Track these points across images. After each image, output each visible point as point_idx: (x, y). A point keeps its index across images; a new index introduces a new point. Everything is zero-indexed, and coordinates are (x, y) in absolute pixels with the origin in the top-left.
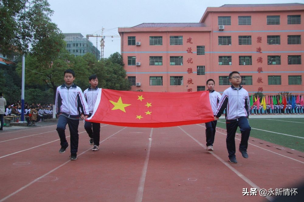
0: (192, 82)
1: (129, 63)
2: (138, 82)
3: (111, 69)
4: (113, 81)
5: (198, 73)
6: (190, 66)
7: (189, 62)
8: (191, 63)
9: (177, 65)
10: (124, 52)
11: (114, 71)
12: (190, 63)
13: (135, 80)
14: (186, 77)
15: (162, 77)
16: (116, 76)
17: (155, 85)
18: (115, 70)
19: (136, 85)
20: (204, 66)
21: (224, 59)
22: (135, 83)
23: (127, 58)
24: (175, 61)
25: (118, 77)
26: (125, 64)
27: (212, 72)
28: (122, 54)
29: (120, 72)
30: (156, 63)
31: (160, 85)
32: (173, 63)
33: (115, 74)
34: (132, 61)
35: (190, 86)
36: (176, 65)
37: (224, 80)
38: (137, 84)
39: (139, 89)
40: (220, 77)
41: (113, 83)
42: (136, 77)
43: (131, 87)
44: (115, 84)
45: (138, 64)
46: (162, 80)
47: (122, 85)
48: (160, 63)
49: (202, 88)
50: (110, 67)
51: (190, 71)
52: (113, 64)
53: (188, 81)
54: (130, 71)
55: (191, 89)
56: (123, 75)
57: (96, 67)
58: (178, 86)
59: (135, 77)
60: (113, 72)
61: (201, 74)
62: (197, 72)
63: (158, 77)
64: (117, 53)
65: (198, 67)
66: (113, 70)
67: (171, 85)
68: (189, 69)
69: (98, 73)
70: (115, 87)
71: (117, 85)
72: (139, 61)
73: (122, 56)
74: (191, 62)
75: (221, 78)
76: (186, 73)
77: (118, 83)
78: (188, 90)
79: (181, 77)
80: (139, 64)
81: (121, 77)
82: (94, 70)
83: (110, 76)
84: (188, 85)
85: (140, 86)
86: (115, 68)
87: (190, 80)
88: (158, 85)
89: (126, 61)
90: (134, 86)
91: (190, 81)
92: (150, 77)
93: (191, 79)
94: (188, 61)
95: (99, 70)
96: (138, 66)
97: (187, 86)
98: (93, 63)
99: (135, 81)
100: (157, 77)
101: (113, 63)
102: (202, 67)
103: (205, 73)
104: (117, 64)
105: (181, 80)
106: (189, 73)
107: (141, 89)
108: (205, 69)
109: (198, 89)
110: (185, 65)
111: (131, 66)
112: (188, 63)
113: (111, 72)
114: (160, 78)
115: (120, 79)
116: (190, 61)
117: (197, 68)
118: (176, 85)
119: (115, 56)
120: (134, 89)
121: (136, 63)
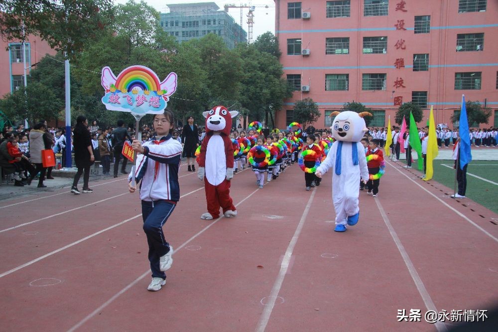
0: (403, 85)
1: (290, 52)
2: (305, 84)
3: (255, 63)
4: (258, 83)
5: (414, 67)
6: (399, 54)
7: (399, 46)
8: (403, 49)
9: (377, 52)
10: (280, 32)
11: (259, 65)
12: (400, 49)
13: (300, 80)
14: (393, 74)
15: (347, 76)
16: (263, 75)
17: (335, 90)
18: (262, 65)
19: (302, 90)
20: (428, 55)
21: (467, 40)
22: (300, 86)
23: (286, 41)
24: (372, 46)
25: (267, 76)
26: (281, 53)
27: (442, 66)
28: (278, 34)
29: (271, 68)
30: (338, 51)
31: (344, 89)
32: (369, 50)
33: (263, 70)
34: (294, 47)
35: (399, 92)
36: (373, 52)
37: (464, 79)
38: (303, 87)
39: (306, 97)
40: (456, 74)
41: (257, 87)
42: (302, 76)
43: (293, 93)
44: (261, 89)
45: (306, 52)
46: (348, 80)
47: (274, 90)
48: (345, 51)
49: (421, 95)
50: (254, 59)
51: (400, 63)
52: (259, 53)
53: (395, 82)
54: (290, 65)
55: (401, 97)
56: (277, 74)
57: (224, 60)
58: (377, 92)
59: (299, 76)
60: (259, 67)
61: (421, 70)
62: (412, 66)
63: (340, 74)
64: (269, 33)
65: (414, 55)
66: (259, 63)
67: (363, 89)
68: (398, 60)
69: (227, 70)
70: (261, 94)
71: (265, 91)
73: (276, 39)
74: (403, 47)
75: (459, 76)
76: (393, 67)
77: (267, 87)
78: (395, 98)
79: (383, 76)
80: (308, 53)
81: (272, 76)
82: (220, 66)
83: (253, 74)
84: (394, 89)
85: (307, 92)
86: (262, 60)
87: (399, 80)
88: (340, 89)
89: (283, 47)
90: (296, 91)
91: (399, 83)
92: (327, 75)
93: (401, 79)
94: (396, 45)
95: (229, 64)
96: (306, 56)
97: (394, 92)
98: (220, 52)
99: (300, 83)
100: (338, 75)
101: (260, 51)
102: (422, 56)
103: (429, 67)
104: (266, 53)
105: (383, 80)
106: (397, 68)
107: (309, 98)
108: (429, 59)
109: (413, 98)
110: (391, 53)
111: (294, 57)
112: (397, 48)
113: (254, 67)
114: (345, 78)
115: (271, 81)
116: (401, 45)
117: (414, 58)
118: (372, 89)
119: (266, 37)
120: (298, 97)
121: (302, 50)
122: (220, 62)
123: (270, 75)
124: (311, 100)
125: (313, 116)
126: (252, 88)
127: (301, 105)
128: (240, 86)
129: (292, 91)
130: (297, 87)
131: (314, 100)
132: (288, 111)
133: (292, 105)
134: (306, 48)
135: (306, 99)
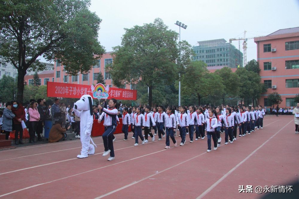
1: (265, 68)
2: (274, 85)
3: (246, 77)
4: (248, 86)
10: (260, 59)
11: (248, 78)
13: (271, 83)
16: (250, 82)
17: (291, 87)
18: (249, 77)
19: (272, 88)
22: (271, 86)
23: (263, 64)
25: (252, 83)
26: (261, 70)
28: (258, 60)
29: (254, 79)
33: (250, 80)
34: (268, 66)
38: (273, 86)
39: (275, 91)
41: (247, 88)
43: (267, 89)
44: (249, 89)
45: (274, 69)
47: (256, 89)
50: (245, 75)
52: (248, 72)
54: (265, 75)
56: (258, 81)
57: (231, 78)
59: (271, 81)
60: (248, 79)
64: (254, 60)
69: (233, 83)
71: (251, 90)
72: (274, 66)
73: (258, 63)
77: (252, 88)
82: (230, 81)
83: (245, 82)
85: (275, 89)
86: (250, 75)
88: (294, 87)
89: (262, 66)
90: (269, 88)
92: (286, 80)
96: (274, 71)
98: (229, 74)
99: (271, 85)
100: (293, 80)
101: (249, 70)
104: (251, 71)
111: (268, 71)
113: (246, 79)
114: (297, 81)
115: (254, 85)
119: (252, 63)
120: (270, 91)
121: (272, 68)
122: (230, 79)
123: (254, 82)
124: (277, 93)
125: (278, 101)
126: (245, 89)
127: (272, 96)
128: (239, 88)
129: (267, 88)
130: (270, 86)
131: (279, 93)
132: (265, 99)
133: (267, 95)
134: (274, 67)
135: (274, 93)
